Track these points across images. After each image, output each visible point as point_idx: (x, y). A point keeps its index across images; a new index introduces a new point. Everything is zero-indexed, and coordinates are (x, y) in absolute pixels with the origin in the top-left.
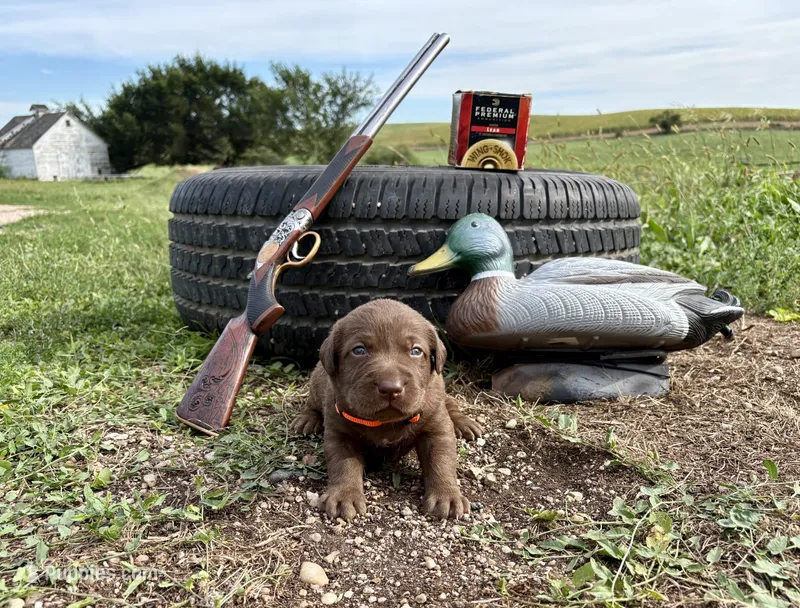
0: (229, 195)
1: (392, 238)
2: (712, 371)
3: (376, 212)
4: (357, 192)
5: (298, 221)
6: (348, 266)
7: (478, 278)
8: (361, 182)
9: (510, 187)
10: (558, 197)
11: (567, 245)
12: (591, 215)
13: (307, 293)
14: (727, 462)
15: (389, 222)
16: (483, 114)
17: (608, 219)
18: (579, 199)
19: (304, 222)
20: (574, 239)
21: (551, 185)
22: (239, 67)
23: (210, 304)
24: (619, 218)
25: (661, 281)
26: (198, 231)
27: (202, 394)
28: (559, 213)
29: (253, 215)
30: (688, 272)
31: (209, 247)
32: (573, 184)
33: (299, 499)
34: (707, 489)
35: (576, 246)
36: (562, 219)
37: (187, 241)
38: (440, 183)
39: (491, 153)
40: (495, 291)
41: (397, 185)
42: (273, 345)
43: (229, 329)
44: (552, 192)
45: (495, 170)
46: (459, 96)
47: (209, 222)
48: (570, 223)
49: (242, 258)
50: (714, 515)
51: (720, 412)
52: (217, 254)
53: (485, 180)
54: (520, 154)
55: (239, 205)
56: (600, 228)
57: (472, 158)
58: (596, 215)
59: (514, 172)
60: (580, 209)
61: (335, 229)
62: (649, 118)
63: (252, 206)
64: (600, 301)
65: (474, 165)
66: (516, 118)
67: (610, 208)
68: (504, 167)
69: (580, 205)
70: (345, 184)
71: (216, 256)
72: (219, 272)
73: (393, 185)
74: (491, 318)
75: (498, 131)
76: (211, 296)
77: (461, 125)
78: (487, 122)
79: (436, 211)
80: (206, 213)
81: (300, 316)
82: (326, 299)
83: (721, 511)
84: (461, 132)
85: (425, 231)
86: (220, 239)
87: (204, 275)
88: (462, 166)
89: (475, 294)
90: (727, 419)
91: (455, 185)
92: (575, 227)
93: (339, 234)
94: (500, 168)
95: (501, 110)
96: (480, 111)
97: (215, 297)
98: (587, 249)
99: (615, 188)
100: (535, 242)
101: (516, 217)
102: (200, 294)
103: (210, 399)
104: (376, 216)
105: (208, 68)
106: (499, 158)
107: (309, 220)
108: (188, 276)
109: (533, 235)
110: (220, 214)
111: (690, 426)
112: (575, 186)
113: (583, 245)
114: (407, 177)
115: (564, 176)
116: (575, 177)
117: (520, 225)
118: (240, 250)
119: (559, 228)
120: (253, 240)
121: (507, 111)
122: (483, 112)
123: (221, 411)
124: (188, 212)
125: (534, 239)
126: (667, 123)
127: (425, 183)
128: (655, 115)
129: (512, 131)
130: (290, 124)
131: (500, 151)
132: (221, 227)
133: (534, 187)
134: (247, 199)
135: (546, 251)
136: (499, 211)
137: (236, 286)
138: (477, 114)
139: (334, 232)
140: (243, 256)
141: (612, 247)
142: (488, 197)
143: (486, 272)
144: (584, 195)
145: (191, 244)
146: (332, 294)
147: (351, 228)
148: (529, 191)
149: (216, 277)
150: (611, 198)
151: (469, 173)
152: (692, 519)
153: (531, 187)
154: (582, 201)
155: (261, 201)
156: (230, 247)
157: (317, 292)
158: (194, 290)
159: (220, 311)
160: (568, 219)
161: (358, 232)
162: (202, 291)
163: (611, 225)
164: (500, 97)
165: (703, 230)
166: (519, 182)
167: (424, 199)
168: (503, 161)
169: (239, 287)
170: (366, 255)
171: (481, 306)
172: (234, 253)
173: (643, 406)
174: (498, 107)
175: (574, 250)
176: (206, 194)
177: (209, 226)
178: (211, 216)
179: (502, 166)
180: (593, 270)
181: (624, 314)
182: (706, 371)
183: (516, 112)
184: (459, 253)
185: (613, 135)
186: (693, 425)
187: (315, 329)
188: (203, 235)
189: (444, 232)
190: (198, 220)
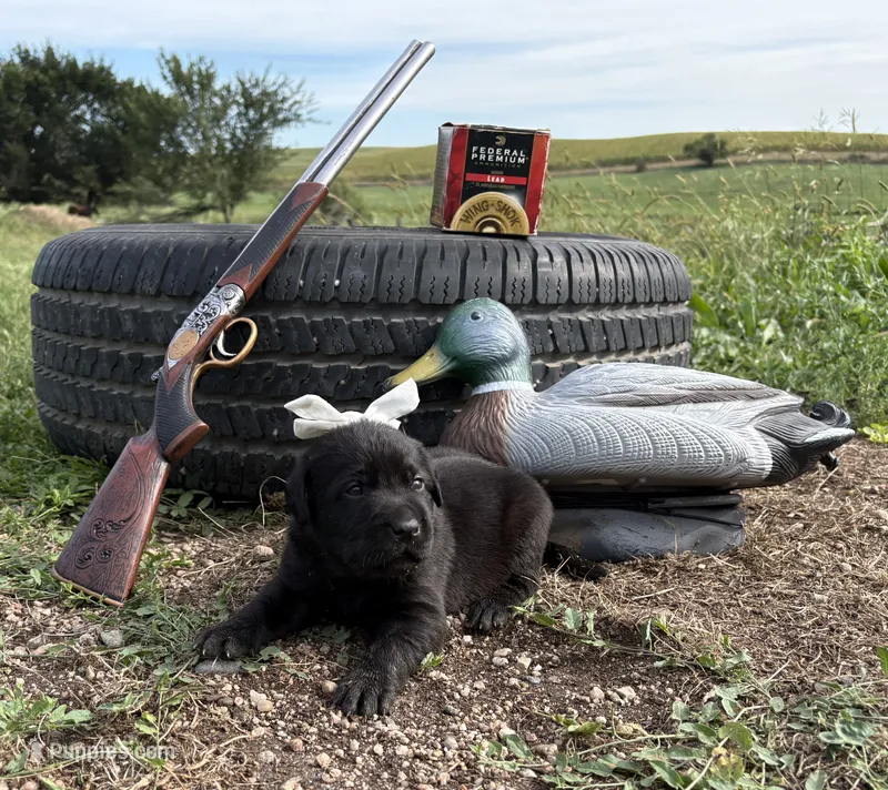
0: (124, 266)
1: (355, 330)
2: (792, 515)
3: (333, 293)
4: (307, 266)
5: (225, 302)
6: (293, 367)
7: (480, 392)
8: (312, 251)
9: (519, 260)
10: (584, 272)
11: (595, 341)
12: (629, 298)
13: (234, 405)
14: (823, 649)
15: (351, 306)
16: (482, 157)
17: (650, 303)
18: (612, 277)
19: (234, 303)
20: (605, 332)
21: (574, 257)
22: (107, 64)
23: (94, 418)
24: (665, 302)
25: (734, 398)
26: (77, 315)
27: (95, 545)
28: (585, 296)
29: (158, 294)
30: (748, 369)
31: (94, 337)
32: (605, 254)
33: (239, 701)
34: (799, 687)
35: (607, 341)
36: (588, 304)
37: (60, 327)
38: (423, 253)
39: (492, 211)
40: (503, 412)
41: (362, 256)
42: (184, 477)
43: (130, 452)
44: (576, 266)
45: (498, 235)
46: (449, 131)
47: (94, 303)
48: (599, 309)
49: (142, 354)
50: (811, 724)
51: (809, 577)
52: (105, 348)
53: (484, 249)
54: (533, 214)
55: (139, 280)
56: (640, 317)
57: (466, 217)
58: (634, 299)
59: (523, 238)
60: (614, 290)
61: (275, 316)
62: (682, 145)
63: (157, 281)
64: (648, 432)
65: (469, 227)
66: (528, 163)
67: (653, 289)
68: (511, 232)
69: (613, 284)
70: (289, 252)
71: (104, 351)
72: (107, 373)
73: (357, 254)
74: (497, 453)
75: (503, 180)
76: (95, 405)
77: (450, 171)
78: (487, 168)
79: (417, 292)
80: (90, 290)
81: (223, 436)
82: (260, 413)
83: (821, 719)
84: (450, 182)
85: (401, 321)
86: (110, 327)
87: (86, 377)
88: (451, 229)
89: (475, 418)
90: (819, 587)
91: (443, 256)
92: (605, 315)
93: (280, 323)
94: (505, 232)
95: (507, 152)
96: (478, 152)
97: (101, 408)
98: (622, 345)
99: (661, 260)
100: (553, 336)
101: (526, 301)
102: (80, 405)
103: (107, 553)
104: (333, 299)
105: (64, 63)
106: (503, 217)
107: (240, 301)
108: (62, 377)
109: (550, 327)
110: (110, 292)
111: (769, 597)
112: (607, 258)
113: (616, 338)
114: (377, 244)
115: (591, 243)
116: (607, 244)
117: (532, 313)
118: (139, 343)
119: (584, 316)
120: (158, 329)
121: (515, 153)
122: (482, 154)
123: (124, 572)
124: (62, 288)
125: (550, 332)
126: (707, 152)
127: (401, 253)
128: (692, 142)
129: (521, 181)
130: (179, 145)
131: (505, 208)
132: (111, 311)
133: (552, 259)
134: (150, 272)
135: (566, 349)
136: (503, 293)
137: (132, 393)
138: (474, 156)
139: (273, 320)
140: (143, 351)
141: (656, 343)
142: (488, 273)
143: (492, 384)
144: (620, 271)
145: (67, 333)
146: (269, 407)
147: (298, 316)
148: (545, 265)
149: (102, 380)
150: (655, 274)
151: (461, 238)
152: (781, 730)
153: (547, 259)
154: (616, 279)
155: (170, 276)
156: (124, 338)
157: (248, 403)
158: (70, 398)
159: (108, 428)
160: (597, 305)
161: (307, 321)
162: (82, 399)
163: (654, 312)
164: (506, 133)
165: (766, 311)
166: (531, 253)
167: (400, 275)
168: (508, 223)
169: (137, 395)
170: (319, 353)
171: (484, 435)
172: (129, 347)
173: (702, 566)
174: (504, 148)
175: (605, 347)
176: (90, 263)
177: (94, 308)
178: (96, 294)
179: (508, 229)
180: (639, 386)
181: (680, 449)
182: (784, 516)
183: (528, 154)
184: (454, 358)
185: (633, 168)
186: (774, 595)
187: (245, 455)
188: (84, 321)
189: (427, 322)
190: (76, 300)
